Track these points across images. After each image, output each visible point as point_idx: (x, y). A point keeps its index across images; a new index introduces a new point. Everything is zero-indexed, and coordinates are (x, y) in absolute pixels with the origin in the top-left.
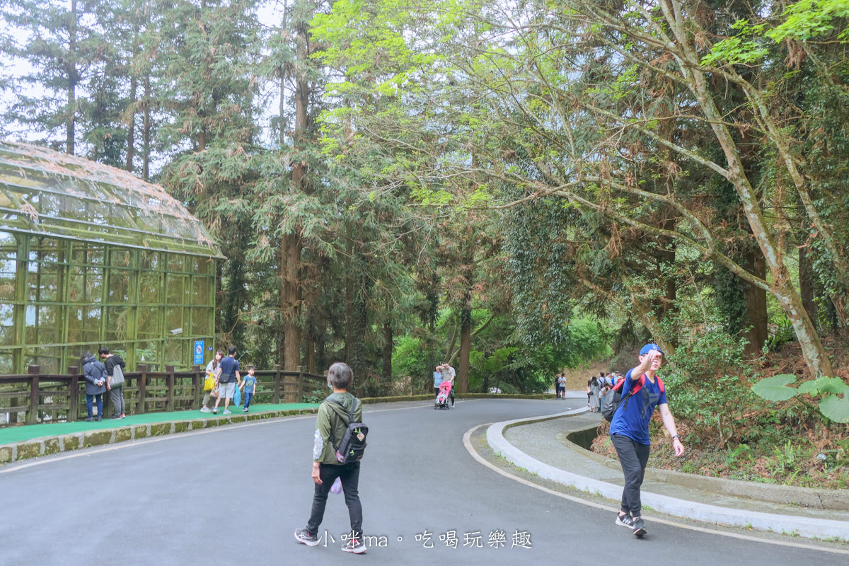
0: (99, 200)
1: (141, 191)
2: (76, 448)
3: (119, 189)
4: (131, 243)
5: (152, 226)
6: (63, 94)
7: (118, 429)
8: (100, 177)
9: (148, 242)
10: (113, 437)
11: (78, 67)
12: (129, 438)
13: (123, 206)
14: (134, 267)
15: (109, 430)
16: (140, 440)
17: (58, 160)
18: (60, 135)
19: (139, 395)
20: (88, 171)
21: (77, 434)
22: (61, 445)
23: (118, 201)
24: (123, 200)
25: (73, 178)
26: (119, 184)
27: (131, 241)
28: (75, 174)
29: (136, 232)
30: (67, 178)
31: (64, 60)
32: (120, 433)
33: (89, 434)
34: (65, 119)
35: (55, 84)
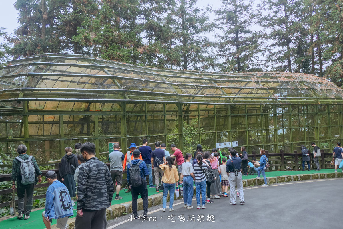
0: (299, 88)
1: (315, 81)
2: (298, 180)
3: (307, 83)
4: (313, 103)
5: (321, 95)
6: (285, 48)
7: (313, 174)
8: (299, 79)
9: (320, 101)
10: (311, 177)
11: (289, 36)
12: (318, 178)
13: (309, 89)
14: (315, 112)
15: (310, 175)
16: (322, 179)
17: (283, 76)
18: (286, 63)
19: (322, 162)
20: (295, 78)
21: (298, 175)
22: (292, 179)
23: (307, 87)
24: (309, 87)
25: (290, 82)
26: (308, 81)
27: (313, 102)
28: (290, 80)
29: (315, 99)
30: (287, 82)
31: (284, 36)
32: (314, 176)
33: (302, 175)
34: (287, 56)
35: (282, 45)
